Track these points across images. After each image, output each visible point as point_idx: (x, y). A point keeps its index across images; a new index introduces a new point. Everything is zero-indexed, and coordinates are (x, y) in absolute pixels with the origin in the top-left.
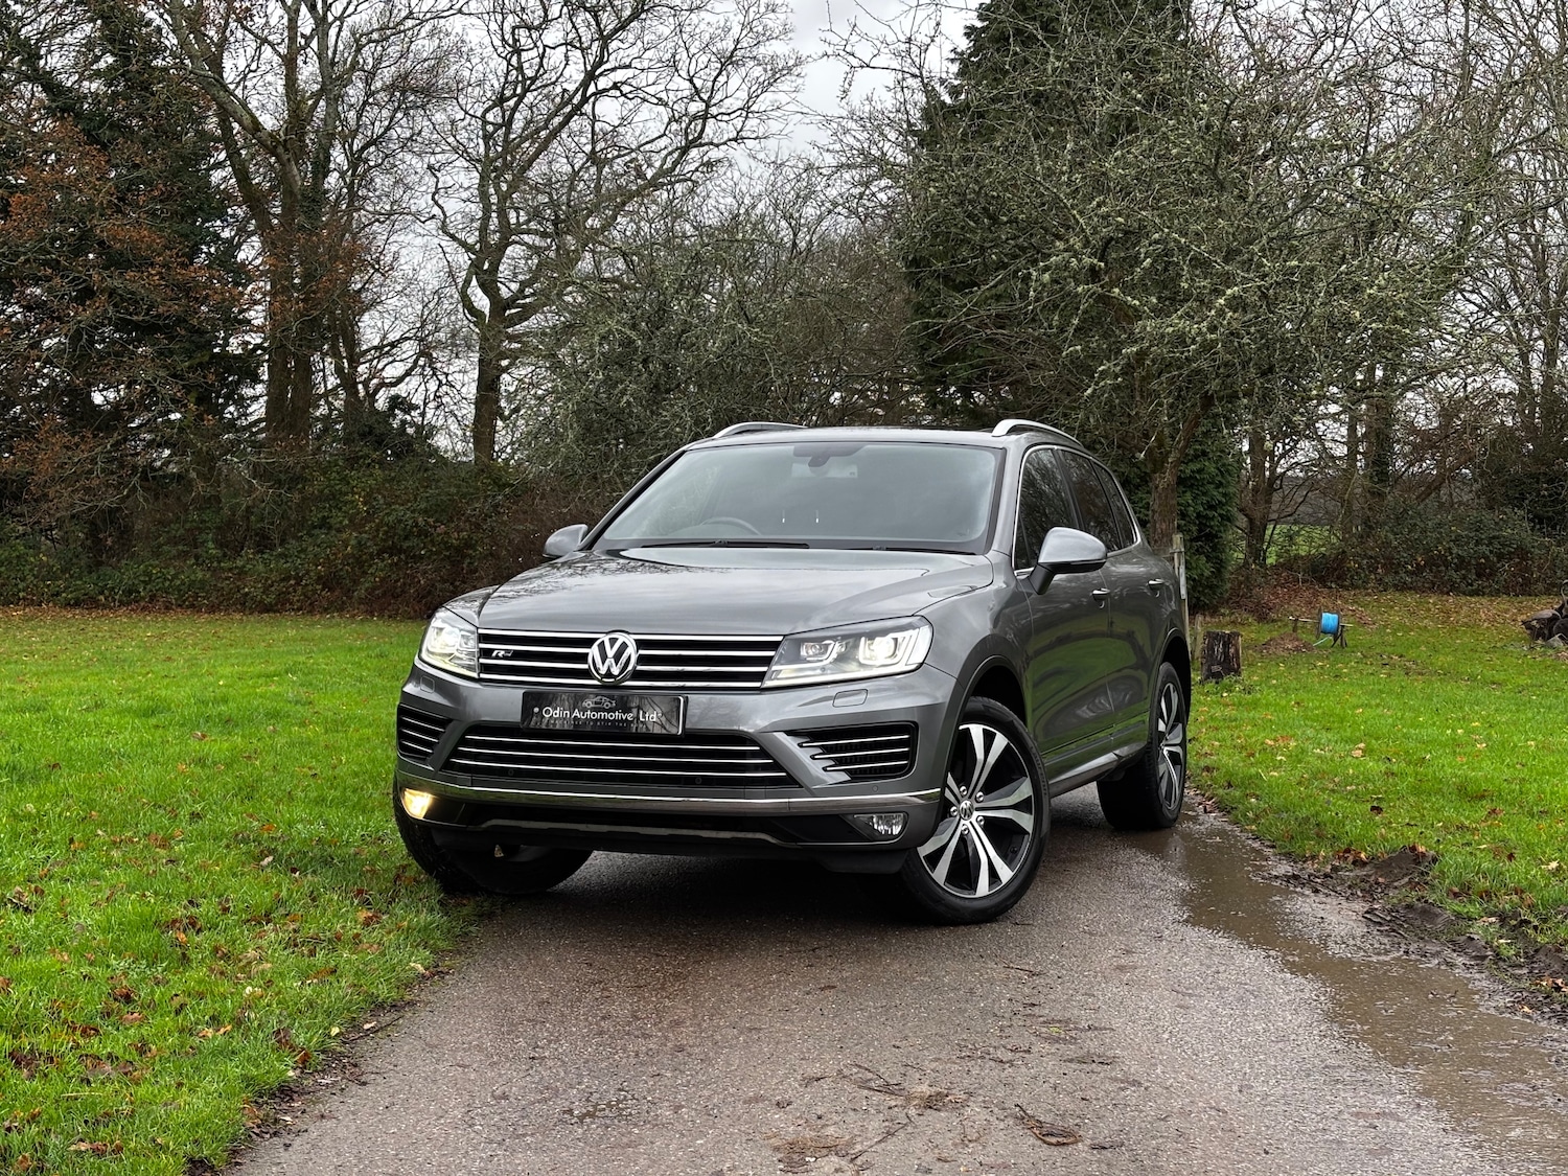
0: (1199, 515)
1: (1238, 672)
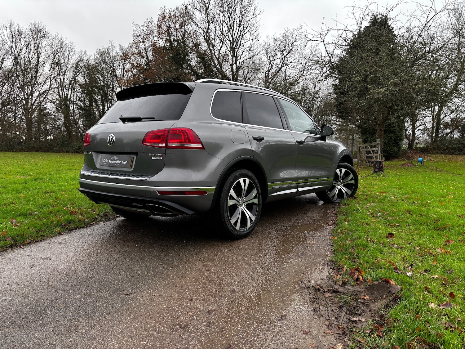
0: (394, 138)
1: (382, 171)
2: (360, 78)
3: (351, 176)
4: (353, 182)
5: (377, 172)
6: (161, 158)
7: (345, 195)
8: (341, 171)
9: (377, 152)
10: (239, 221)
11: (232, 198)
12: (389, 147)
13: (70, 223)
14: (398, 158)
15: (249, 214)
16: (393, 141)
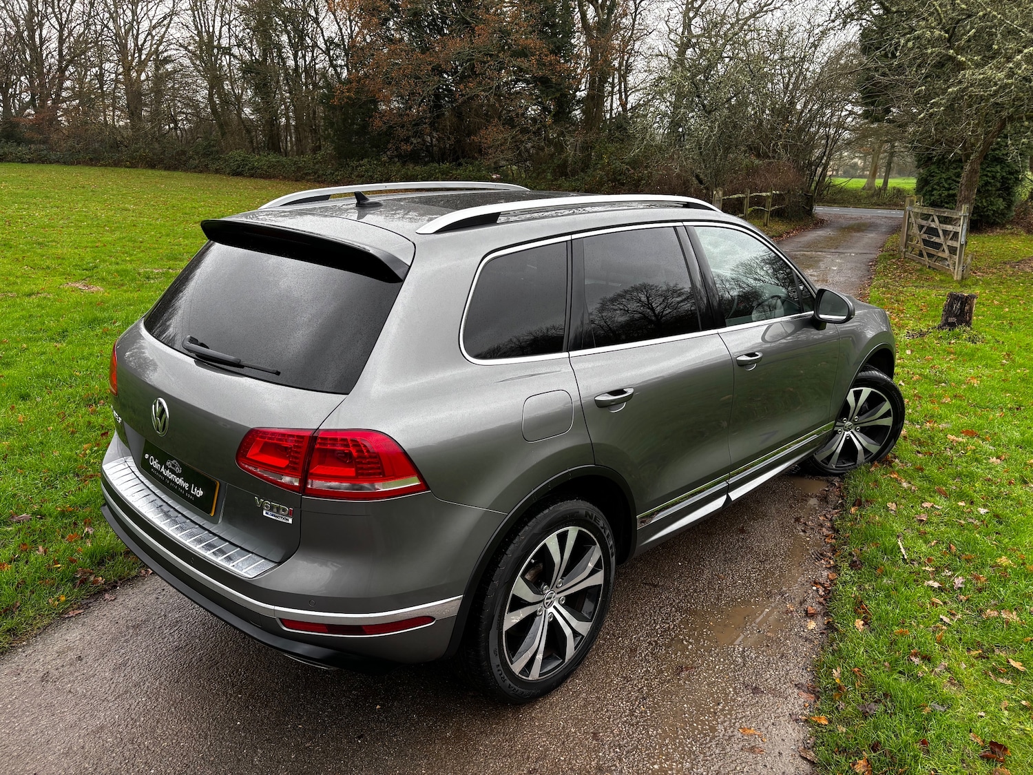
0: (1003, 177)
1: (968, 323)
2: (937, 33)
3: (887, 406)
4: (888, 421)
5: (952, 325)
6: (290, 521)
7: (861, 457)
8: (857, 395)
9: (956, 235)
10: (540, 657)
11: (518, 603)
12: (986, 197)
13: (101, 563)
14: (1003, 226)
15: (574, 622)
16: (999, 185)
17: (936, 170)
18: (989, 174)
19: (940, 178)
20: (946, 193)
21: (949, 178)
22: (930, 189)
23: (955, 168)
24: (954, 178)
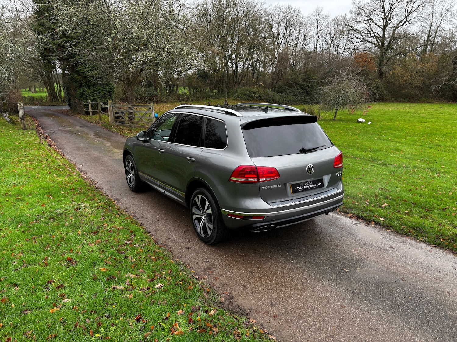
17: (85, 89)
18: (105, 90)
19: (88, 92)
20: (92, 98)
21: (91, 92)
22: (85, 97)
23: (92, 88)
24: (93, 92)
